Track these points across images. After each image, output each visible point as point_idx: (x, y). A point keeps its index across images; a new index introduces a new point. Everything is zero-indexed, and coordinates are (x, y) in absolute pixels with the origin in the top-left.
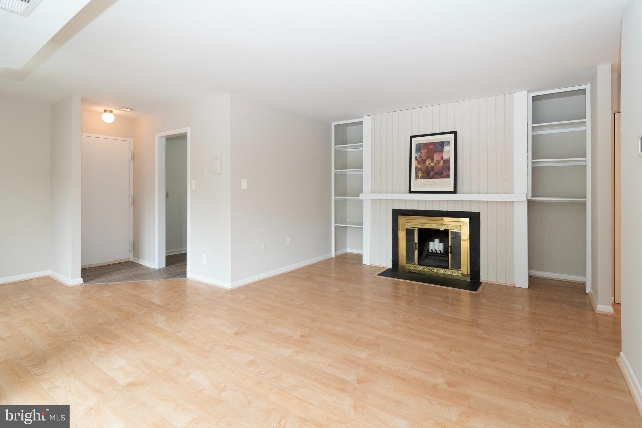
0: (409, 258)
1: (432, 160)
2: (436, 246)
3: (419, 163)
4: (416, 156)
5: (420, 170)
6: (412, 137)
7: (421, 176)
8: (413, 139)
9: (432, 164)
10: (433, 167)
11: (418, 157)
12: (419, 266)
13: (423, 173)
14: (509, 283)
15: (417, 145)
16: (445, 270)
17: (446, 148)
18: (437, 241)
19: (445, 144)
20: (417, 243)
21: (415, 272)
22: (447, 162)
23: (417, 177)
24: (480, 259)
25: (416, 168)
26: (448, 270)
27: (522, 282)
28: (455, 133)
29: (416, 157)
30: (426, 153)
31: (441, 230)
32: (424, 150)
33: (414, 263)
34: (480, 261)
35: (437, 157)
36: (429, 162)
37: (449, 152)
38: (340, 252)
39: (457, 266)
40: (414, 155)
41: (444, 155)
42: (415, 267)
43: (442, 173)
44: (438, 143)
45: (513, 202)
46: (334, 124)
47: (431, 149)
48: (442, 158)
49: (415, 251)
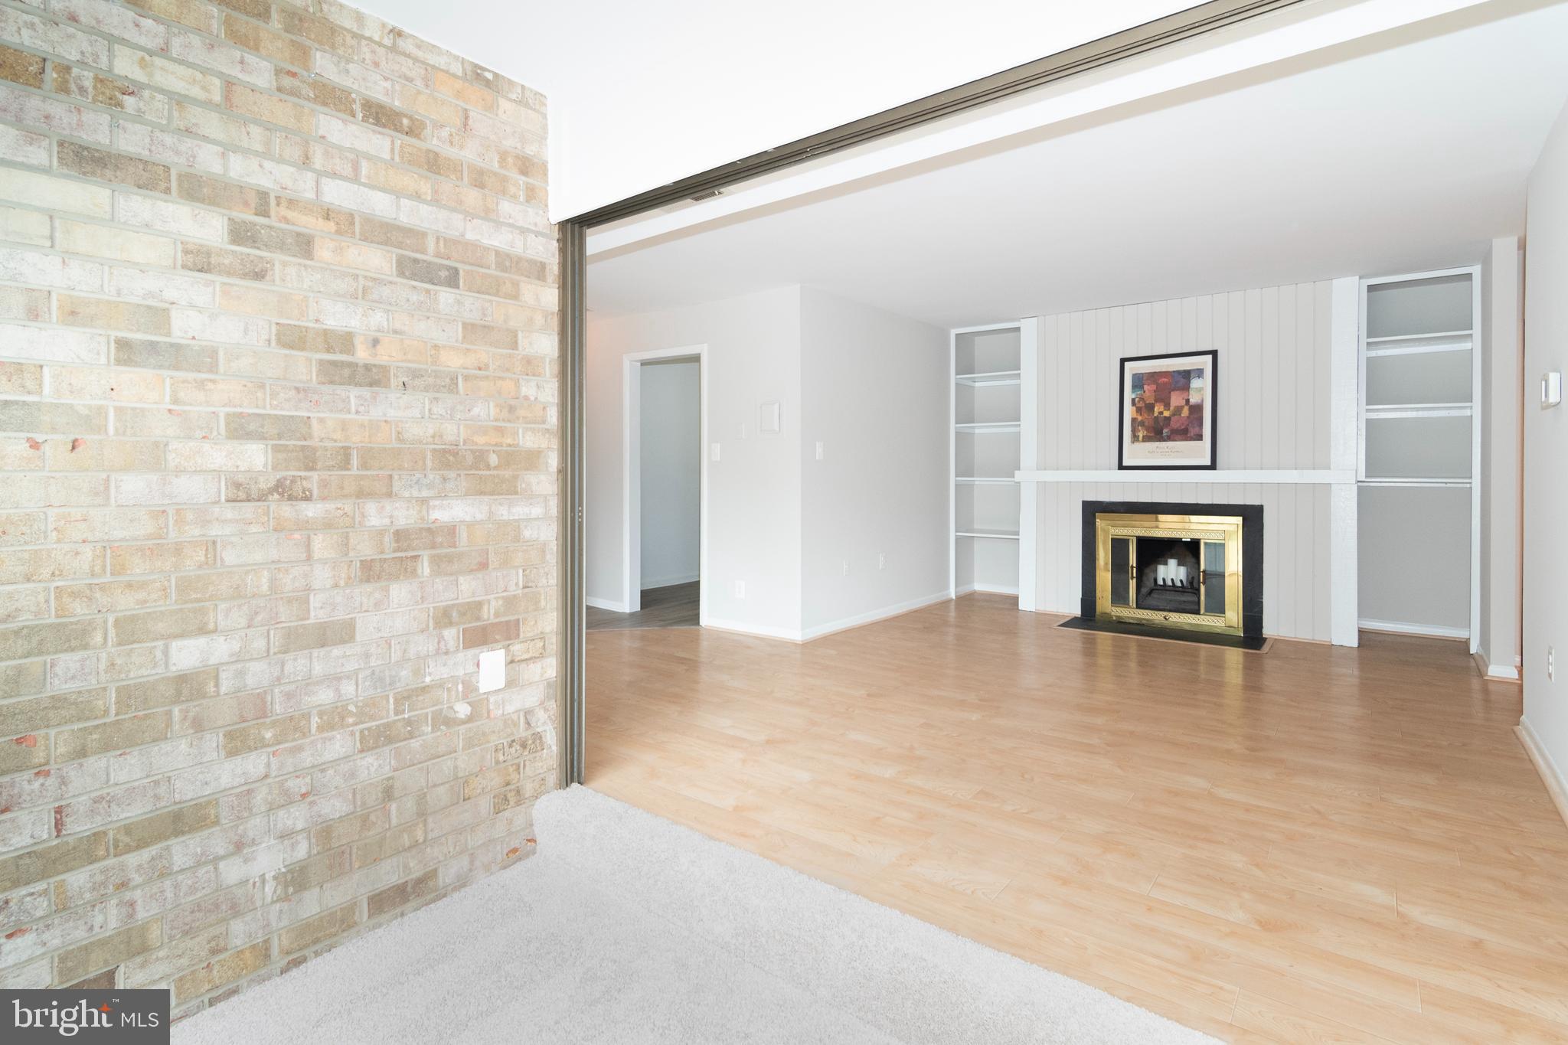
0: (1119, 595)
1: (1167, 406)
2: (1171, 572)
3: (1139, 410)
4: (1133, 396)
5: (1142, 423)
6: (1123, 361)
7: (1143, 437)
8: (1127, 364)
9: (1167, 414)
10: (1168, 419)
11: (1137, 400)
12: (1139, 610)
13: (1148, 430)
14: (1320, 637)
15: (1134, 376)
16: (1193, 616)
17: (1195, 383)
18: (1172, 562)
19: (1192, 375)
20: (1135, 565)
21: (1131, 621)
22: (1197, 409)
23: (1135, 438)
24: (1262, 595)
25: (1134, 420)
26: (1198, 616)
27: (1347, 636)
28: (1214, 354)
29: (1133, 400)
30: (1155, 391)
31: (1183, 540)
32: (1148, 385)
33: (1128, 604)
34: (1262, 598)
35: (1176, 399)
36: (1160, 410)
37: (1200, 390)
38: (965, 589)
39: (1218, 606)
40: (1129, 395)
41: (1190, 396)
42: (1130, 613)
43: (1188, 431)
44: (1179, 372)
45: (1329, 484)
46: (954, 332)
47: (1165, 384)
48: (1188, 401)
49: (1131, 581)
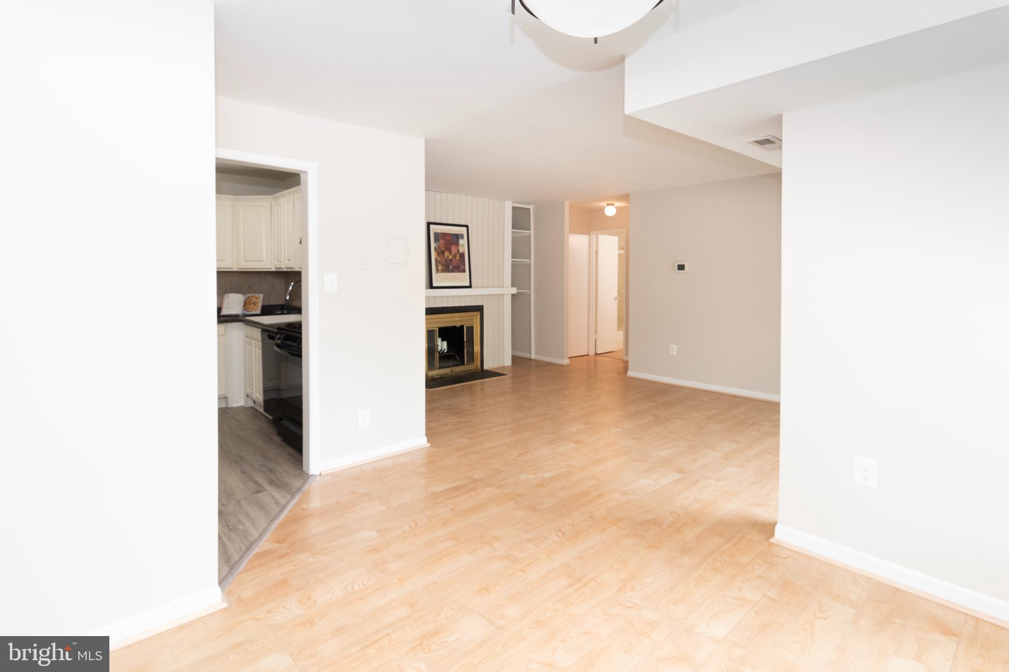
0: (431, 363)
1: (450, 252)
3: (438, 254)
4: (435, 246)
5: (440, 262)
6: (429, 224)
7: (441, 270)
8: (431, 226)
9: (450, 257)
10: (451, 260)
11: (437, 248)
12: (440, 370)
13: (443, 266)
14: (500, 365)
15: (435, 233)
17: (461, 242)
19: (460, 237)
22: (462, 255)
23: (437, 270)
25: (436, 259)
27: (508, 362)
28: (467, 227)
29: (435, 248)
30: (445, 244)
31: (458, 326)
32: (442, 240)
33: (435, 367)
35: (454, 250)
36: (447, 255)
37: (463, 245)
39: (471, 360)
40: (433, 245)
41: (459, 249)
42: (436, 372)
43: (459, 268)
44: (454, 234)
45: (503, 295)
47: (448, 240)
48: (458, 251)
